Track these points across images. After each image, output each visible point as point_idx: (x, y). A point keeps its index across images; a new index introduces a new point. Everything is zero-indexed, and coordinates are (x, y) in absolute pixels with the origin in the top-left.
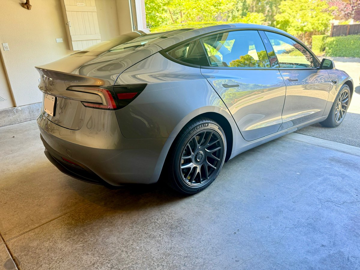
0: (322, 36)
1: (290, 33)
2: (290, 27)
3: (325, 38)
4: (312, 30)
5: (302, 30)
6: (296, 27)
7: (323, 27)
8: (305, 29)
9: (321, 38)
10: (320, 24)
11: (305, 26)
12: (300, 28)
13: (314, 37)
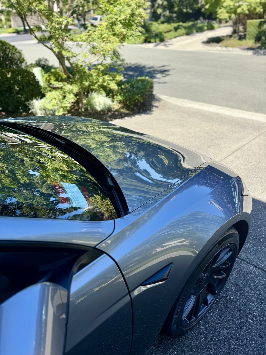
0: (259, 21)
1: (220, 16)
2: (221, 7)
3: (262, 23)
4: (247, 12)
5: (235, 12)
6: (228, 8)
7: (261, 8)
8: (239, 10)
9: (258, 24)
10: (258, 4)
11: (239, 6)
12: (233, 10)
13: (250, 23)
